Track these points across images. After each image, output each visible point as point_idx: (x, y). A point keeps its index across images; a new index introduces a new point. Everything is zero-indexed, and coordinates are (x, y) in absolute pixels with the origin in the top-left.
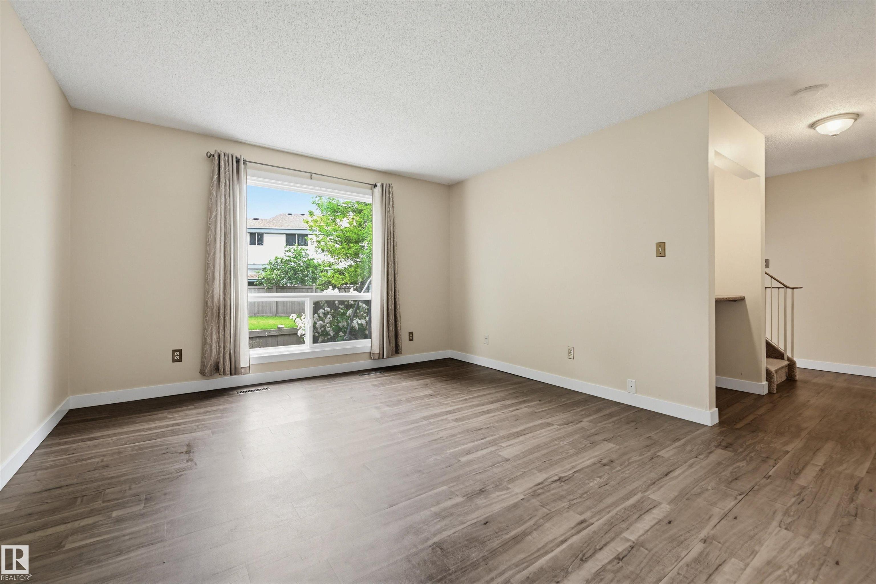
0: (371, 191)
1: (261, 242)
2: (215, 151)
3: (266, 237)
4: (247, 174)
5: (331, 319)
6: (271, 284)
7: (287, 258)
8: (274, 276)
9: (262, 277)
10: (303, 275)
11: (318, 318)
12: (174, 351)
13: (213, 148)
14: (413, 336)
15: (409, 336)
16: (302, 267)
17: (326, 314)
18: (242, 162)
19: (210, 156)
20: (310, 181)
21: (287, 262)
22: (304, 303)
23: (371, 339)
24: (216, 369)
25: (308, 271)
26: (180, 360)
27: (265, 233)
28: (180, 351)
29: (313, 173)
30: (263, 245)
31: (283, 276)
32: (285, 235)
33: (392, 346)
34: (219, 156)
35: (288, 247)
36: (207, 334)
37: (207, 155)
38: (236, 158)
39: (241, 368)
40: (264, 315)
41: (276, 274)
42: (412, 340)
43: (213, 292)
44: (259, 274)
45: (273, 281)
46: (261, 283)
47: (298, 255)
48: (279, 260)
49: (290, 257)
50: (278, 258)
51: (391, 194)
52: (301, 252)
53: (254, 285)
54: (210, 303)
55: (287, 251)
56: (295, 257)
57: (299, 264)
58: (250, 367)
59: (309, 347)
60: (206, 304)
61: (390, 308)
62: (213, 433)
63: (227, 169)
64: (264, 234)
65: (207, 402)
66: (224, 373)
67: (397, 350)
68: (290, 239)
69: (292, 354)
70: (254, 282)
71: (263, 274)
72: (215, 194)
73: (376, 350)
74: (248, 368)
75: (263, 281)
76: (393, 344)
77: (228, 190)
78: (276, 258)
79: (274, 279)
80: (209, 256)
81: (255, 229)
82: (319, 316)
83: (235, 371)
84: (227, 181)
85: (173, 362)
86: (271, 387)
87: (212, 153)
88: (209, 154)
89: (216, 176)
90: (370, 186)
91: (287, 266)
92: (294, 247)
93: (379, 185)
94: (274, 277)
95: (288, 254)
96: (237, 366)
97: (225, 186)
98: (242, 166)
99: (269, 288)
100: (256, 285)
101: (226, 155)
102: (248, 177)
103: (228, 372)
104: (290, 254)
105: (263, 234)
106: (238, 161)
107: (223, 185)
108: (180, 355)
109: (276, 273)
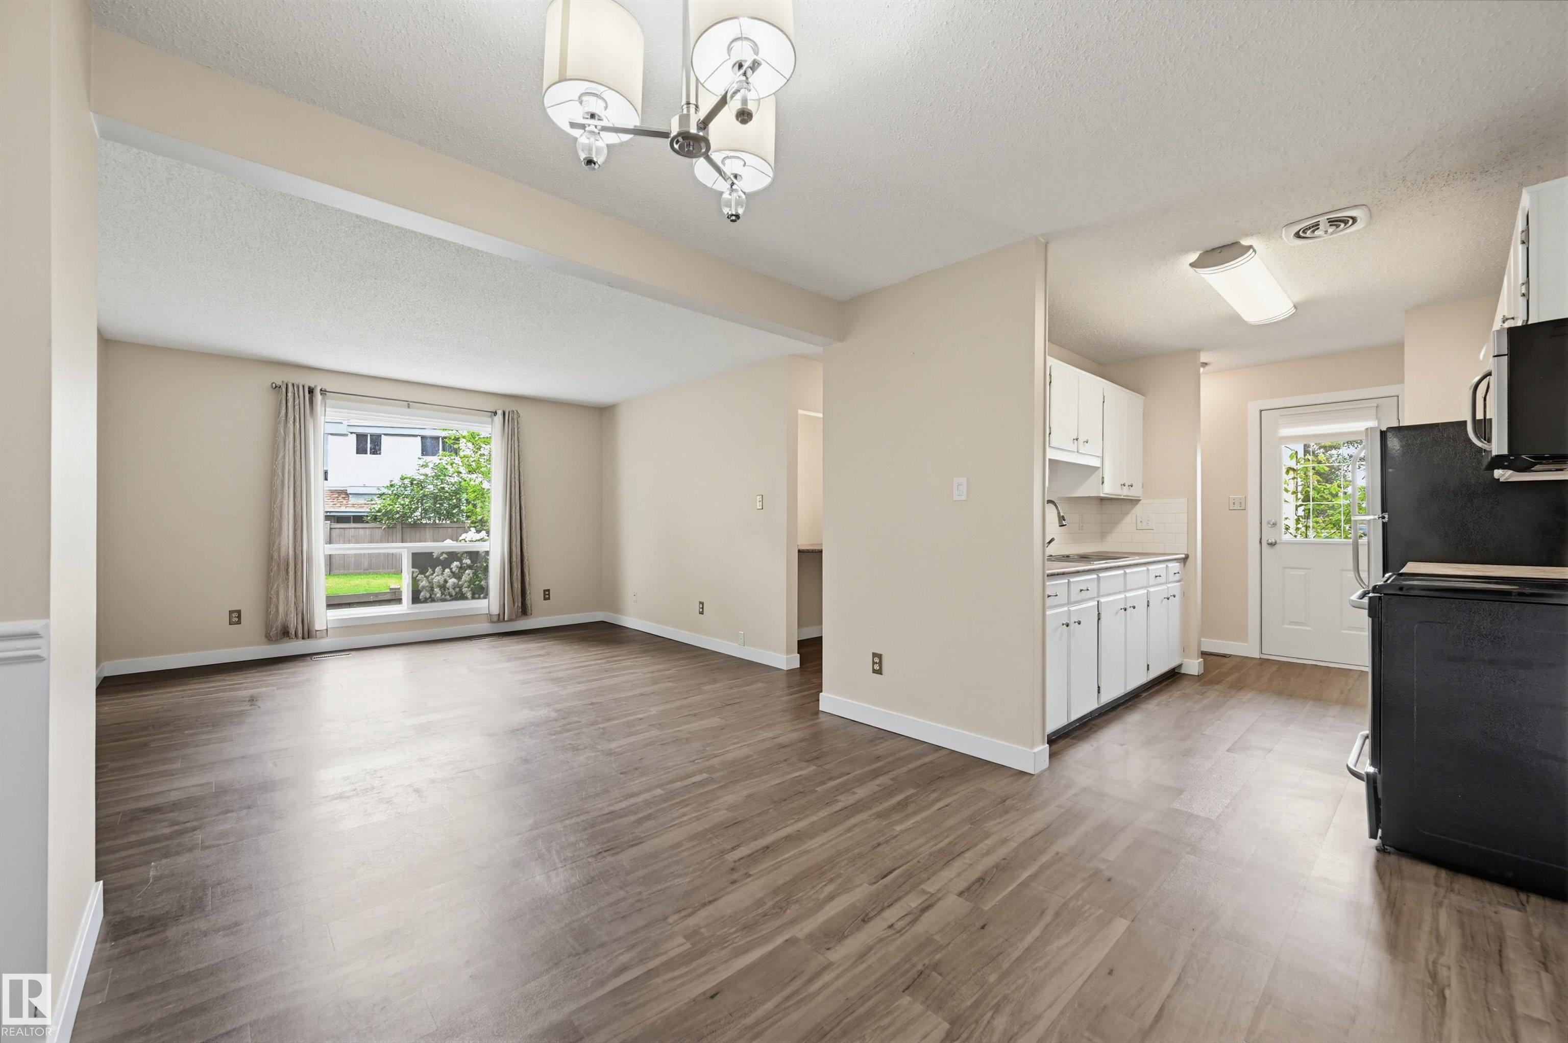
0: (490, 419)
1: (376, 450)
2: (283, 382)
3: (385, 441)
4: (325, 404)
5: (471, 575)
6: (393, 519)
7: (422, 478)
8: (397, 507)
9: (377, 509)
10: (449, 504)
11: (450, 573)
12: (231, 612)
13: (280, 377)
14: (549, 595)
15: (545, 595)
16: (447, 492)
17: (462, 568)
18: (318, 392)
19: (276, 387)
20: (407, 410)
21: (421, 485)
22: (401, 556)
23: (487, 600)
24: (286, 633)
25: (459, 500)
26: (239, 622)
27: (385, 434)
28: (239, 612)
29: (411, 402)
30: (380, 454)
31: (413, 507)
32: (419, 438)
33: (516, 605)
34: (287, 385)
35: (425, 458)
36: (272, 592)
37: (272, 387)
38: (309, 388)
39: (316, 631)
40: (380, 570)
41: (402, 505)
42: (549, 599)
43: (280, 544)
44: (373, 502)
45: (398, 516)
46: (375, 518)
47: (441, 473)
48: (407, 482)
49: (426, 475)
50: (405, 478)
51: (516, 424)
52: (447, 469)
53: (362, 522)
54: (276, 556)
55: (422, 466)
56: (437, 477)
57: (443, 488)
58: (327, 630)
59: (406, 608)
60: (270, 558)
61: (514, 559)
62: (277, 689)
63: (297, 402)
64: (383, 436)
65: (272, 667)
66: (296, 635)
67: (524, 611)
68: (429, 445)
69: (380, 616)
70: (361, 517)
71: (378, 504)
72: (282, 432)
73: (495, 610)
74: (325, 631)
75: (379, 514)
76: (519, 603)
77: (298, 426)
78: (403, 479)
79: (398, 512)
80: (274, 503)
81: (366, 428)
82: (452, 572)
83: (308, 634)
84: (297, 416)
85: (230, 624)
86: (353, 653)
87: (279, 383)
88: (274, 385)
89: (283, 411)
90: (490, 413)
91: (422, 492)
92: (435, 459)
93: (500, 412)
94: (398, 509)
95: (423, 471)
96: (311, 629)
97: (294, 422)
98: (318, 397)
99: (389, 527)
100: (367, 522)
101: (295, 385)
102: (327, 409)
103: (300, 635)
104: (428, 471)
105: (379, 436)
106: (311, 391)
107: (291, 422)
108: (239, 617)
109: (402, 502)
